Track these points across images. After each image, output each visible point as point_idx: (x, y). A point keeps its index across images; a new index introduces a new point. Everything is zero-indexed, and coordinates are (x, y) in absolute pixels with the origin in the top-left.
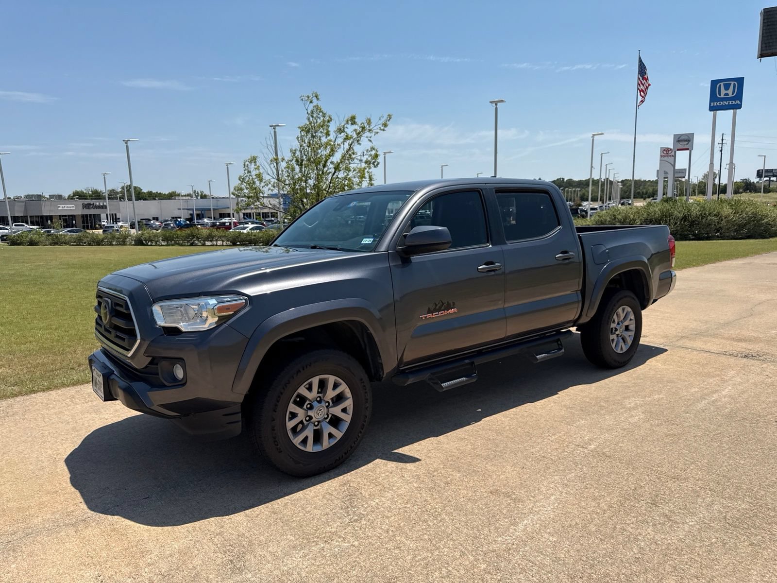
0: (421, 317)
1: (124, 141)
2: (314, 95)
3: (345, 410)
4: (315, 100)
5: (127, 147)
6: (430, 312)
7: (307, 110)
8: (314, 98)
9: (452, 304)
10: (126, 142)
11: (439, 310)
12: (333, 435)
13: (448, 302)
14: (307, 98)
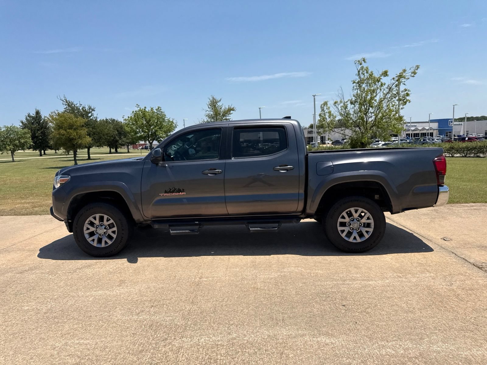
0: (160, 194)
1: (313, 95)
2: (362, 60)
3: (113, 232)
4: (363, 62)
5: (314, 99)
6: (166, 192)
7: (357, 69)
8: (362, 61)
9: (182, 190)
10: (314, 96)
11: (173, 192)
12: (107, 242)
13: (179, 189)
14: (358, 62)
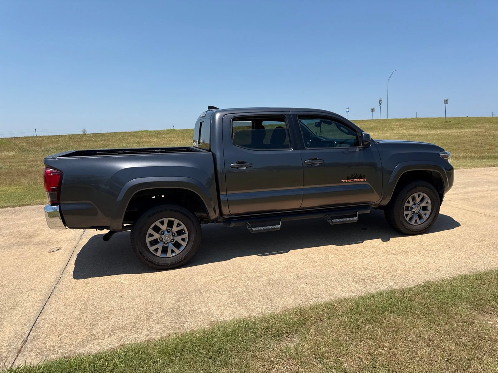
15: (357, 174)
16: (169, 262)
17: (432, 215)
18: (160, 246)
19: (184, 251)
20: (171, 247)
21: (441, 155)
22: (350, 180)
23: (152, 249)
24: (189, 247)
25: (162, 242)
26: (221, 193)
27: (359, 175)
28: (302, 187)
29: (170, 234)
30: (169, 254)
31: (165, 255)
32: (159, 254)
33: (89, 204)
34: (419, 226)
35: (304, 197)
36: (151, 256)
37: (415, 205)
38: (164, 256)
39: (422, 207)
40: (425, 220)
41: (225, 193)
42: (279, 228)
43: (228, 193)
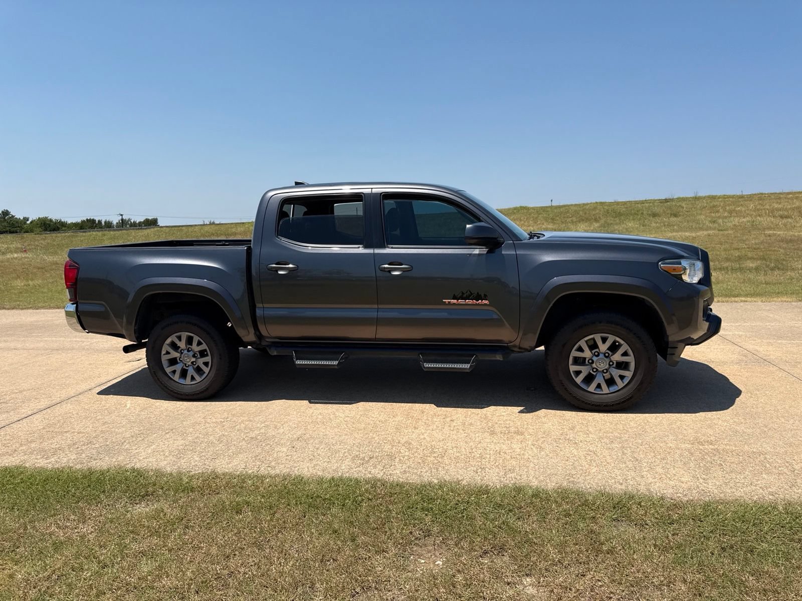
15: (470, 292)
16: (187, 390)
17: (635, 379)
18: (178, 367)
19: (206, 379)
20: (191, 372)
21: (662, 265)
22: (460, 301)
23: (168, 370)
24: (212, 375)
25: (181, 363)
26: (259, 305)
27: (476, 293)
28: (376, 306)
29: (191, 353)
30: (188, 381)
31: (184, 381)
32: (176, 378)
33: (103, 305)
34: (605, 396)
35: (378, 322)
36: (167, 378)
37: (598, 356)
38: (182, 381)
39: (615, 362)
40: (620, 388)
41: (261, 305)
42: (334, 365)
43: (266, 305)
